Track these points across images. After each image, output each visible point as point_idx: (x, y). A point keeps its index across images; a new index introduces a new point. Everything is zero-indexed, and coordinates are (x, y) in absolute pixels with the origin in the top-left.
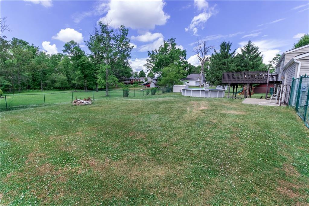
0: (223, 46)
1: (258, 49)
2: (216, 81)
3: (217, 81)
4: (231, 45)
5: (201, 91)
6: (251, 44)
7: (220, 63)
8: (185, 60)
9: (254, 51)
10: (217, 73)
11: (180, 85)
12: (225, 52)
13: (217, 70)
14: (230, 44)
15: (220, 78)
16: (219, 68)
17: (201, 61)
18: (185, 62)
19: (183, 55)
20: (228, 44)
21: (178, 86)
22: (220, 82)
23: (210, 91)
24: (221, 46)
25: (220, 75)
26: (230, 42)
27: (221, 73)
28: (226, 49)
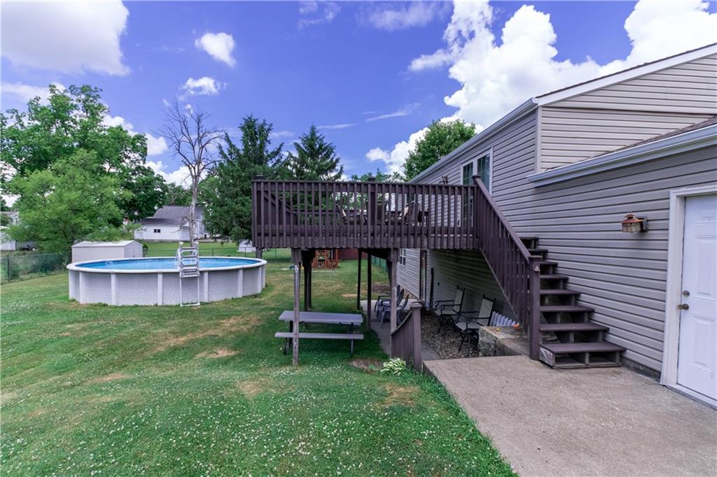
0: (249, 127)
1: (333, 149)
2: (235, 229)
3: (237, 229)
4: (269, 129)
5: (160, 277)
6: (318, 135)
7: (243, 174)
8: (144, 163)
9: (325, 153)
10: (237, 203)
11: (105, 241)
12: (254, 145)
13: (237, 195)
14: (266, 127)
15: (245, 220)
16: (242, 190)
17: (190, 169)
18: (145, 169)
19: (135, 149)
20: (262, 127)
21: (96, 244)
22: (246, 231)
23: (206, 275)
24: (242, 128)
25: (245, 210)
26: (266, 122)
27: (246, 203)
28: (257, 139)
